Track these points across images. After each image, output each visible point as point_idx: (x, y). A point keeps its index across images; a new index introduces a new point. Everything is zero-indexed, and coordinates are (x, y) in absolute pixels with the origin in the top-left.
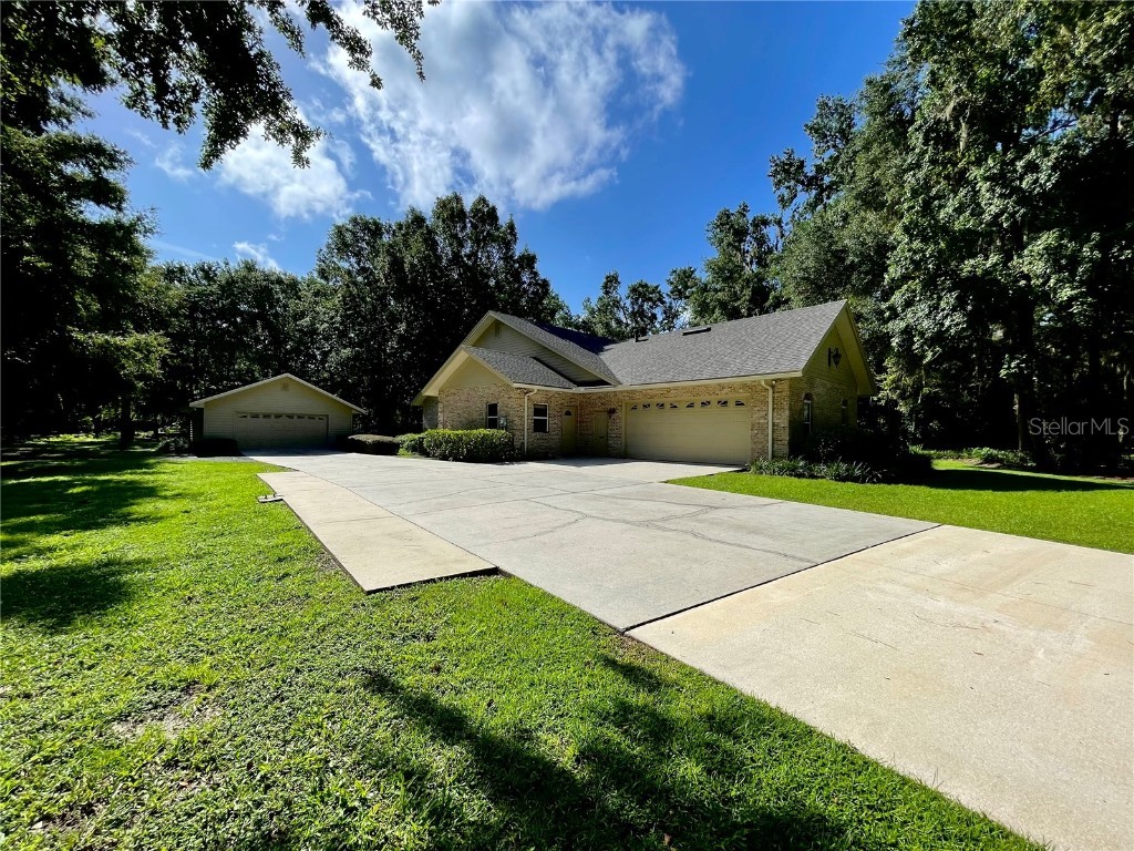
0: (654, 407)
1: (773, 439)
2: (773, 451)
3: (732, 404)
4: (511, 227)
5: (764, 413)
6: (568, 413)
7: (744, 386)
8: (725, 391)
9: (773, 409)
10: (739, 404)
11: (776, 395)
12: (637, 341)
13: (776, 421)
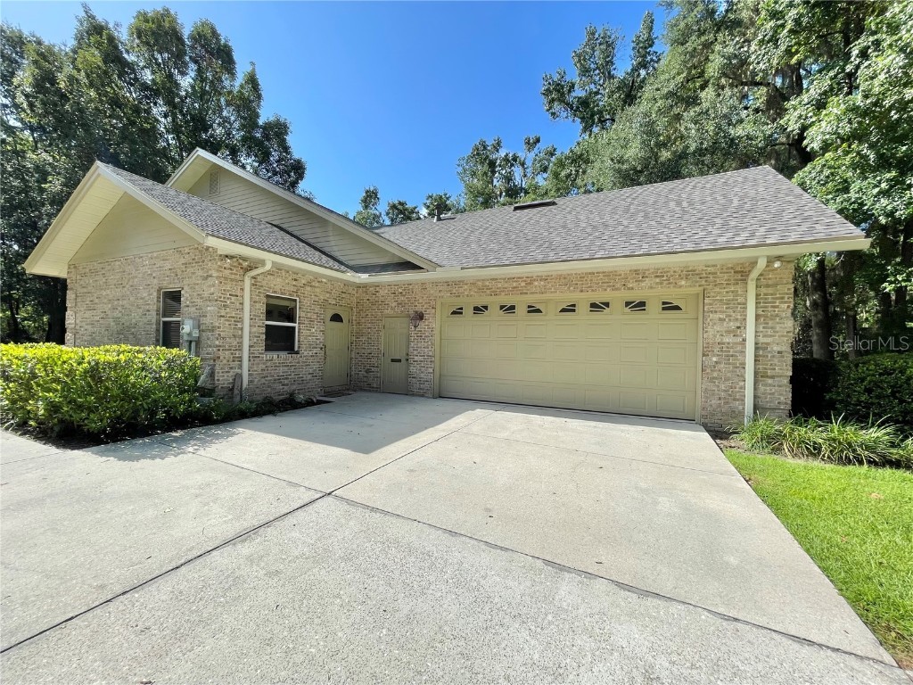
0: (494, 311)
1: (756, 373)
2: (755, 397)
3: (654, 307)
4: (252, 81)
5: (733, 325)
6: (336, 318)
7: (689, 273)
8: (647, 282)
9: (757, 317)
10: (669, 307)
11: (763, 290)
12: (439, 219)
13: (761, 340)
